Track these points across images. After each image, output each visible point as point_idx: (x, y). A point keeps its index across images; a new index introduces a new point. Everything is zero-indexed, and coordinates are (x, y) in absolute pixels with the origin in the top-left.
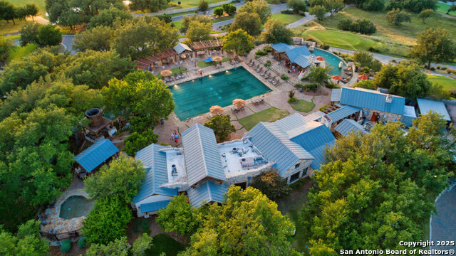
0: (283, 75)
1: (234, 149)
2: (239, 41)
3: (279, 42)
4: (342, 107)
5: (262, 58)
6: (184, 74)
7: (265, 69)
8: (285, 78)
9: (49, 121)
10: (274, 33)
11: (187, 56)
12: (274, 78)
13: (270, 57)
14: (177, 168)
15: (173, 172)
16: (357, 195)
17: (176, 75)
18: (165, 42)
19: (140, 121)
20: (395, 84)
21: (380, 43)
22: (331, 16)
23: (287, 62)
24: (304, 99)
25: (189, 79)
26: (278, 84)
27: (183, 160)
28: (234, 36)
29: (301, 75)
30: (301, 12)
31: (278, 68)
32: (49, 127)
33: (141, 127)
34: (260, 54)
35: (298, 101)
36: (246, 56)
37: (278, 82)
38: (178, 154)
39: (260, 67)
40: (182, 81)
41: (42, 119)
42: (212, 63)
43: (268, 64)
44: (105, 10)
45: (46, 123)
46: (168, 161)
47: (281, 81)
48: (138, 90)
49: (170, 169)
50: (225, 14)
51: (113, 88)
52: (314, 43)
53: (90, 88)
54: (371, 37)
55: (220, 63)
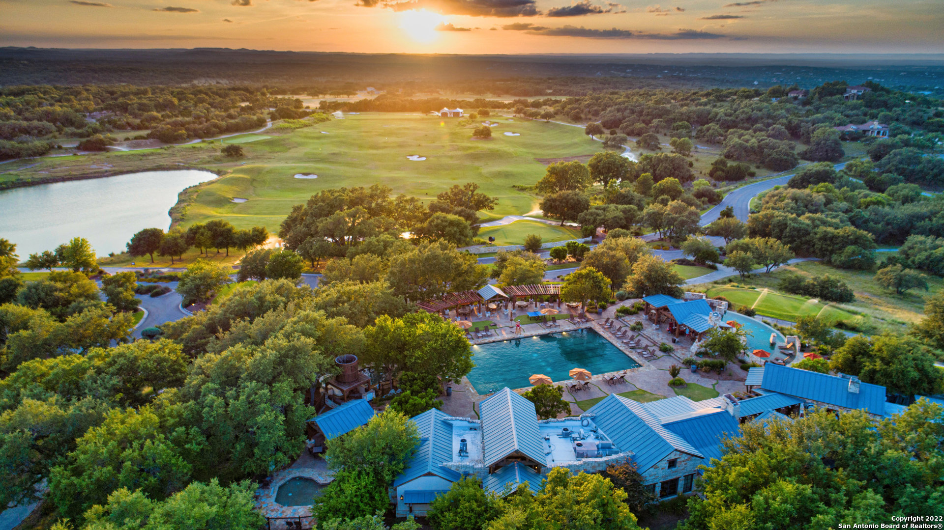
0: (663, 344)
1: (565, 430)
2: (588, 284)
3: (657, 293)
4: (765, 394)
5: (627, 318)
6: (492, 331)
7: (630, 334)
8: (666, 350)
9: (292, 353)
10: (649, 277)
11: (499, 308)
12: (646, 348)
13: (642, 318)
14: (468, 447)
15: (461, 451)
16: (771, 501)
17: (477, 331)
18: (465, 280)
19: (416, 379)
20: (868, 366)
21: (859, 317)
22: (768, 272)
23: (671, 325)
24: (699, 383)
25: (499, 338)
26: (652, 357)
27: (479, 437)
28: (580, 276)
29: (695, 347)
30: (708, 263)
31: (654, 334)
32: (289, 360)
33: (415, 387)
34: (626, 312)
35: (687, 384)
36: (599, 314)
37: (653, 353)
38: (471, 429)
39: (623, 329)
40: (487, 340)
41: (282, 349)
42: (540, 320)
43: (637, 328)
44: (373, 237)
45: (286, 356)
46: (454, 436)
47: (658, 353)
48: (419, 332)
49: (456, 446)
50: (569, 258)
51: (382, 328)
52: (724, 303)
53: (349, 323)
54: (843, 306)
55: (554, 320)
